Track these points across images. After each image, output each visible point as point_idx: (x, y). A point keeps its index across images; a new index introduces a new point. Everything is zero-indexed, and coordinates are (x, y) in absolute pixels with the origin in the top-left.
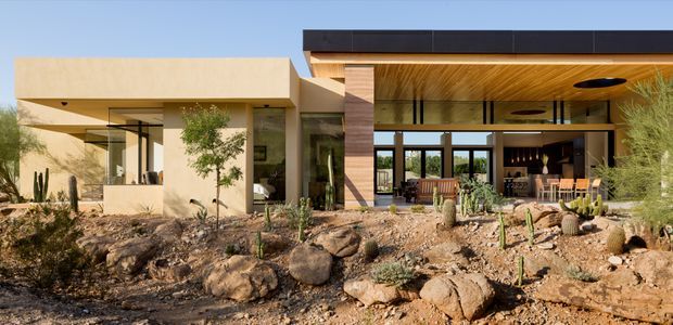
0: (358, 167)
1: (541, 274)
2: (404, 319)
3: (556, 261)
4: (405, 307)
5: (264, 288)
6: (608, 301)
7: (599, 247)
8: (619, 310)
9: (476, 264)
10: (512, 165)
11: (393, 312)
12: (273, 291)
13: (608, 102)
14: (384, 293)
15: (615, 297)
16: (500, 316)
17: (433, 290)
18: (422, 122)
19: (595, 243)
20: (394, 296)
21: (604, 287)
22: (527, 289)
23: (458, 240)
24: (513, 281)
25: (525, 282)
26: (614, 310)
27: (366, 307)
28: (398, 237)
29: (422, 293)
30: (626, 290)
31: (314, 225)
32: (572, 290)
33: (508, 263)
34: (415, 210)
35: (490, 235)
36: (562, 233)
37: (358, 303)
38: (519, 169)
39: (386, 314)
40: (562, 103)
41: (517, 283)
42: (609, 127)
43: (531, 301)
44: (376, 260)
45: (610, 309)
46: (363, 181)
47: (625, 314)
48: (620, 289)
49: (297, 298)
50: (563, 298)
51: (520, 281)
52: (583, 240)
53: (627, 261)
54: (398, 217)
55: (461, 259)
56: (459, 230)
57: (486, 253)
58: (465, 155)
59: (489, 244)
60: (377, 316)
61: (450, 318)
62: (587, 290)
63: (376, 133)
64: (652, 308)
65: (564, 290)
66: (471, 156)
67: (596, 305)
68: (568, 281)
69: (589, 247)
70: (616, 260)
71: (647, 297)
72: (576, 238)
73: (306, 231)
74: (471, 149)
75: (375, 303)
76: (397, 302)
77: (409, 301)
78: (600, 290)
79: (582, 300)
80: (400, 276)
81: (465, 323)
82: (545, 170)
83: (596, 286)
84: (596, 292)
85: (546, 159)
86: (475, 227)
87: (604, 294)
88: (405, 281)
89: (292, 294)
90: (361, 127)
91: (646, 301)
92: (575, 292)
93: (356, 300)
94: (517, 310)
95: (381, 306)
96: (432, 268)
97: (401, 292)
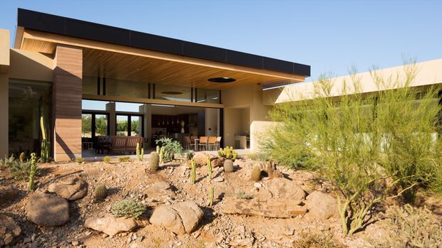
0: (68, 127)
1: (221, 198)
2: (144, 241)
3: (227, 189)
4: (141, 232)
5: (8, 236)
6: (261, 210)
7: (247, 178)
8: (268, 213)
9: (180, 195)
10: (157, 126)
11: (135, 237)
12: (18, 236)
13: (220, 91)
14: (126, 224)
15: (264, 206)
16: (206, 227)
17: (160, 217)
18: (104, 94)
19: (244, 176)
20: (133, 225)
21: (259, 201)
22: (215, 208)
23: (164, 179)
24: (207, 204)
25: (214, 203)
26: (265, 213)
27: (111, 237)
28: (118, 180)
29: (152, 220)
30: (269, 201)
31: (40, 176)
32: (242, 205)
33: (199, 192)
34: (122, 160)
35: (183, 175)
36: (224, 170)
37: (104, 236)
38: (161, 129)
39: (129, 240)
40: (196, 89)
41: (209, 205)
42: (221, 106)
43: (220, 215)
44: (107, 200)
45: (262, 214)
46: (73, 138)
47: (271, 215)
48: (266, 202)
49: (43, 240)
50: (238, 211)
51: (211, 203)
52: (237, 174)
53: (263, 185)
54: (113, 166)
55: (171, 193)
56: (162, 172)
57: (184, 187)
58: (125, 118)
59: (184, 181)
60: (123, 243)
61: (176, 235)
62: (250, 204)
63: (83, 101)
64: (282, 210)
65: (238, 206)
66: (129, 119)
67: (256, 213)
68: (239, 200)
69: (241, 178)
70: (258, 185)
71: (280, 204)
72: (233, 174)
73: (35, 181)
74: (130, 115)
75: (118, 233)
76: (136, 229)
77: (143, 227)
78: (257, 203)
79: (249, 210)
80: (137, 210)
81: (187, 236)
82: (183, 131)
83: (254, 201)
84: (255, 205)
85: (183, 124)
86: (171, 170)
87: (259, 205)
88: (141, 213)
89: (36, 237)
90: (70, 95)
91: (280, 206)
92: (244, 206)
93: (102, 232)
94: (215, 222)
95: (123, 234)
96: (154, 201)
97: (137, 222)
